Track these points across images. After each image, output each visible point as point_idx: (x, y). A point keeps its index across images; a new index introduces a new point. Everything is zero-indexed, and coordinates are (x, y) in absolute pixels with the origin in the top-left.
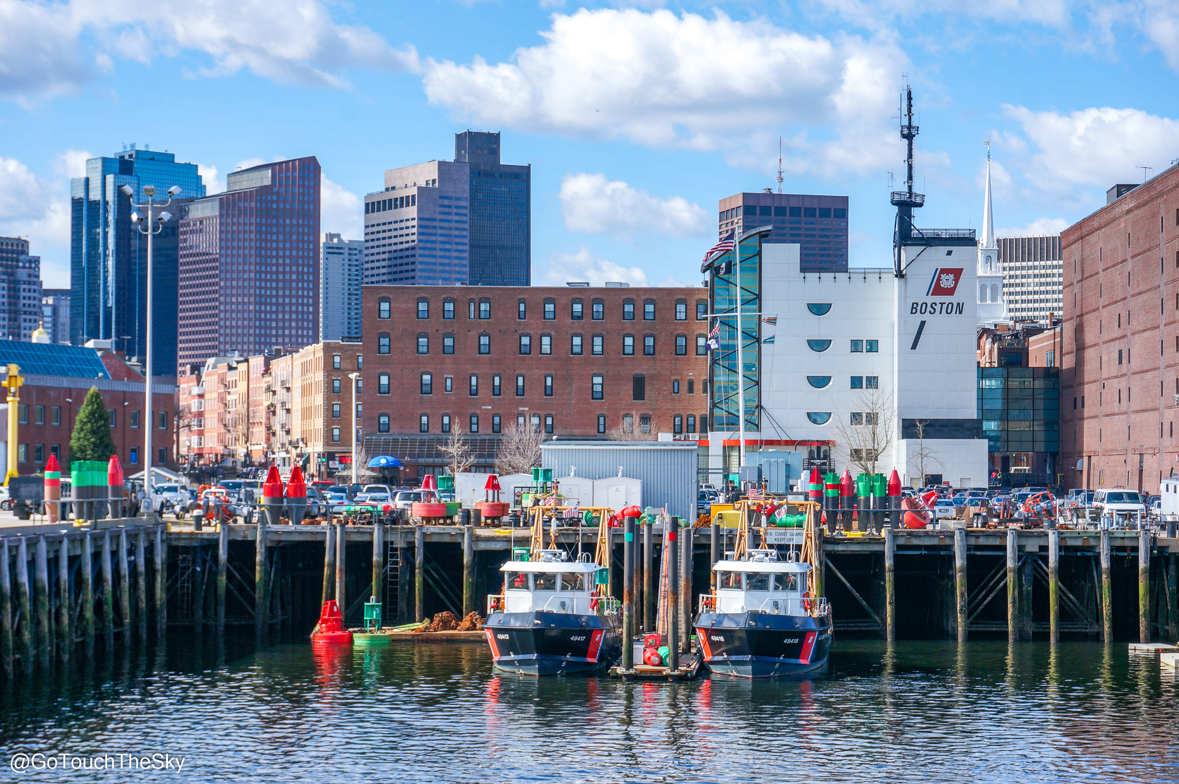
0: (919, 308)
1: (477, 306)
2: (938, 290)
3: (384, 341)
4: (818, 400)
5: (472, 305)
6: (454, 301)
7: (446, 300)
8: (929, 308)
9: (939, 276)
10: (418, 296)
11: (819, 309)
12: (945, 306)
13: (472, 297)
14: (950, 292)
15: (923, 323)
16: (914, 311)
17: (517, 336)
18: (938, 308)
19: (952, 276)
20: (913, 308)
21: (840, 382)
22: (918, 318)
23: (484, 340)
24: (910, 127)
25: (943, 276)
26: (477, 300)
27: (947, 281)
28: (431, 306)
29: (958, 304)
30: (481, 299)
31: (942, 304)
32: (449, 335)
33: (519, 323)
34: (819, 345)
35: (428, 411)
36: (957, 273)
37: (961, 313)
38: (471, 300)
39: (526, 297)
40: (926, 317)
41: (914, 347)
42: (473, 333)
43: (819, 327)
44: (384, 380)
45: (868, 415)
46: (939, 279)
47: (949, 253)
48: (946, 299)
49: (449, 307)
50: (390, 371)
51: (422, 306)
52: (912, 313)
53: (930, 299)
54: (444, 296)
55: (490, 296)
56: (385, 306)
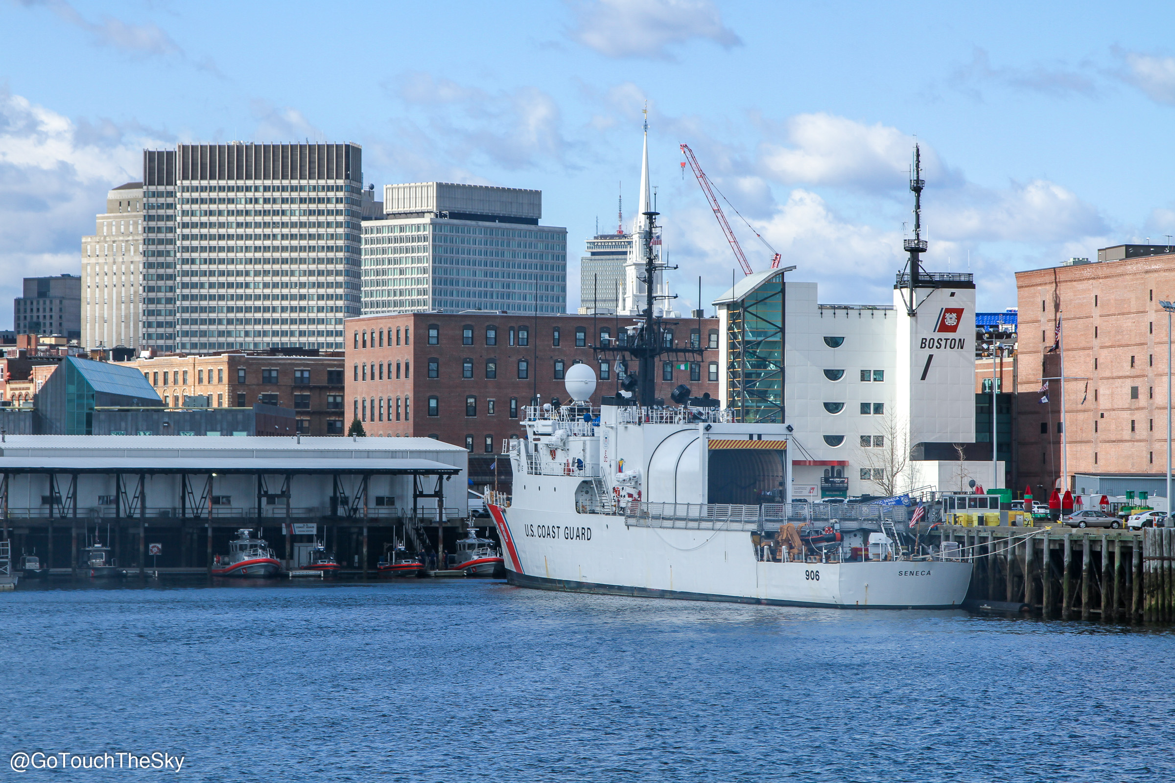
0: (927, 343)
1: (516, 333)
2: (943, 327)
3: (433, 366)
4: (834, 424)
5: (512, 333)
6: (495, 329)
7: (489, 328)
8: (936, 344)
9: (944, 315)
10: (463, 324)
11: (834, 342)
12: (949, 342)
13: (513, 325)
14: (953, 329)
15: (931, 357)
16: (923, 345)
17: (552, 362)
18: (943, 343)
19: (954, 315)
20: (922, 343)
21: (851, 408)
22: (927, 352)
23: (523, 366)
24: (918, 181)
25: (947, 315)
26: (516, 328)
27: (951, 320)
28: (476, 333)
29: (960, 340)
30: (520, 327)
31: (947, 340)
32: (492, 361)
33: (554, 350)
34: (833, 375)
35: (472, 432)
36: (959, 312)
37: (962, 348)
38: (512, 328)
39: (560, 325)
40: (933, 351)
41: (923, 378)
42: (514, 359)
43: (833, 358)
44: (433, 403)
45: (877, 437)
46: (944, 318)
47: (953, 294)
48: (950, 335)
49: (492, 334)
50: (438, 394)
51: (468, 333)
52: (921, 347)
53: (937, 336)
54: (488, 324)
55: (528, 324)
56: (433, 333)
